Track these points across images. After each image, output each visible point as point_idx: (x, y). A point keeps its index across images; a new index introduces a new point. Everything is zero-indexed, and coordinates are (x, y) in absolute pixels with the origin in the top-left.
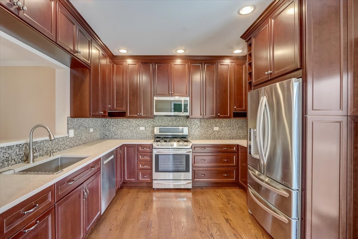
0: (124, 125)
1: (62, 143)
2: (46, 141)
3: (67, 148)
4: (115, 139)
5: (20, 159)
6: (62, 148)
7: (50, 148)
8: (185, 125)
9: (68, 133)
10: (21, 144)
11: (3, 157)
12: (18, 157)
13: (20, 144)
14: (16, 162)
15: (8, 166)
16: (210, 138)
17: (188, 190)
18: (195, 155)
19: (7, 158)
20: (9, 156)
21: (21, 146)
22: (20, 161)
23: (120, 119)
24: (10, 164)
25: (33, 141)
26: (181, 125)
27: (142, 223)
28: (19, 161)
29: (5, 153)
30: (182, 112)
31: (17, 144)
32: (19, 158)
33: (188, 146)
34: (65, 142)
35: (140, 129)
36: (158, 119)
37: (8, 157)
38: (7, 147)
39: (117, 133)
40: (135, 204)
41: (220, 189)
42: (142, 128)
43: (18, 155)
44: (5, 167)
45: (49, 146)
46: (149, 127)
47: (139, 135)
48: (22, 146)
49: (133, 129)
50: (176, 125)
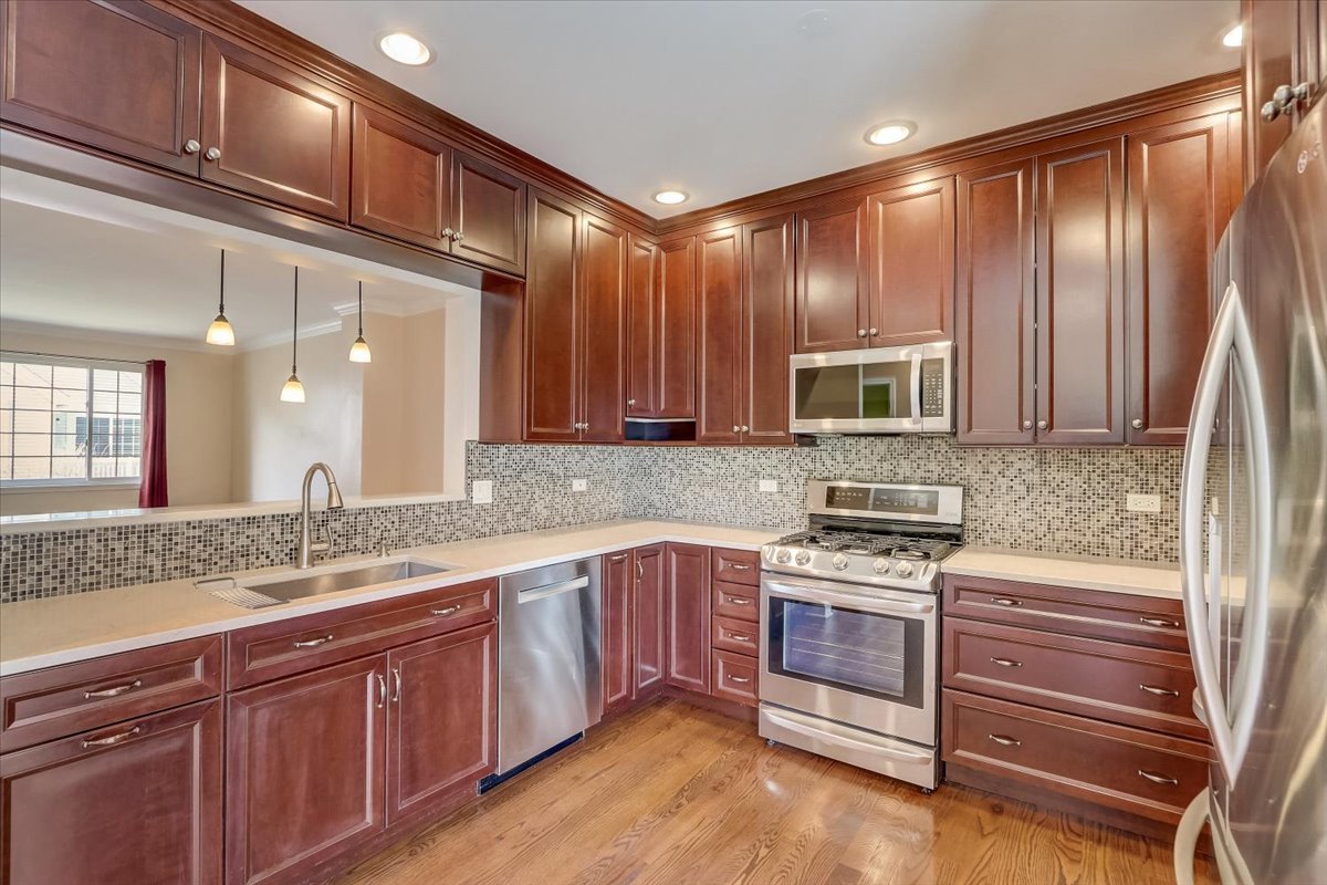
0: (705, 470)
1: (443, 519)
2: (379, 512)
3: (466, 535)
4: (679, 519)
5: (287, 555)
6: (441, 536)
7: (393, 532)
8: (954, 480)
9: (469, 489)
10: (288, 515)
11: (232, 543)
12: (278, 547)
13: (285, 513)
14: (272, 560)
15: (247, 568)
16: (1101, 551)
17: (914, 791)
18: (959, 628)
19: (243, 546)
20: (250, 543)
21: (288, 520)
22: (287, 559)
23: (692, 448)
24: (253, 563)
25: (312, 510)
26: (935, 477)
27: (606, 859)
28: (282, 560)
29: (238, 533)
30: (910, 416)
31: (276, 513)
32: (282, 551)
33: (916, 579)
34: (456, 516)
35: (761, 490)
36: (830, 449)
37: (248, 546)
38: (243, 519)
39: (684, 498)
40: (648, 779)
41: (1116, 847)
42: (769, 486)
43: (278, 543)
44: (237, 570)
45: (389, 526)
46: (792, 481)
47: (758, 513)
48: (292, 519)
49: (736, 485)
50: (908, 474)
